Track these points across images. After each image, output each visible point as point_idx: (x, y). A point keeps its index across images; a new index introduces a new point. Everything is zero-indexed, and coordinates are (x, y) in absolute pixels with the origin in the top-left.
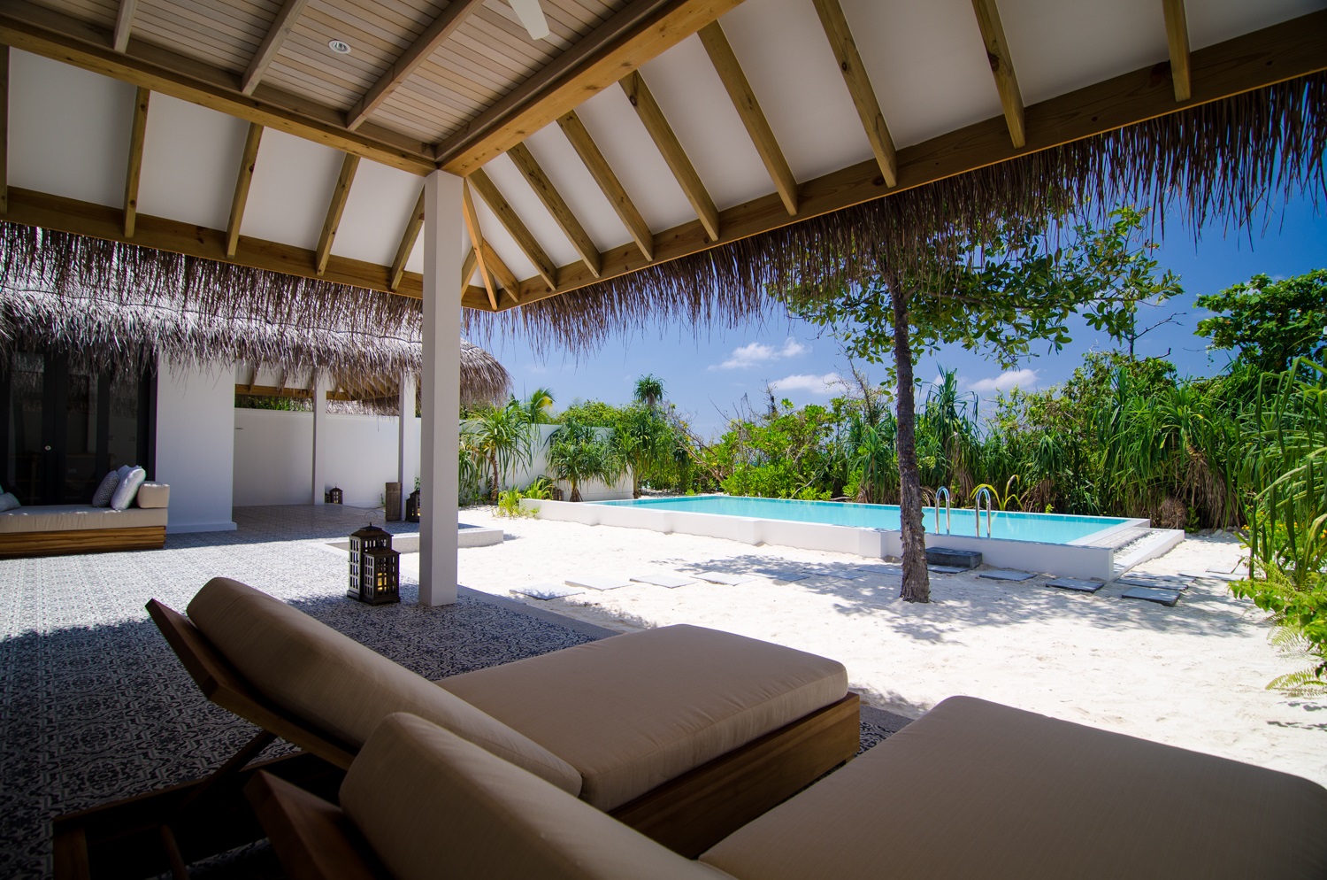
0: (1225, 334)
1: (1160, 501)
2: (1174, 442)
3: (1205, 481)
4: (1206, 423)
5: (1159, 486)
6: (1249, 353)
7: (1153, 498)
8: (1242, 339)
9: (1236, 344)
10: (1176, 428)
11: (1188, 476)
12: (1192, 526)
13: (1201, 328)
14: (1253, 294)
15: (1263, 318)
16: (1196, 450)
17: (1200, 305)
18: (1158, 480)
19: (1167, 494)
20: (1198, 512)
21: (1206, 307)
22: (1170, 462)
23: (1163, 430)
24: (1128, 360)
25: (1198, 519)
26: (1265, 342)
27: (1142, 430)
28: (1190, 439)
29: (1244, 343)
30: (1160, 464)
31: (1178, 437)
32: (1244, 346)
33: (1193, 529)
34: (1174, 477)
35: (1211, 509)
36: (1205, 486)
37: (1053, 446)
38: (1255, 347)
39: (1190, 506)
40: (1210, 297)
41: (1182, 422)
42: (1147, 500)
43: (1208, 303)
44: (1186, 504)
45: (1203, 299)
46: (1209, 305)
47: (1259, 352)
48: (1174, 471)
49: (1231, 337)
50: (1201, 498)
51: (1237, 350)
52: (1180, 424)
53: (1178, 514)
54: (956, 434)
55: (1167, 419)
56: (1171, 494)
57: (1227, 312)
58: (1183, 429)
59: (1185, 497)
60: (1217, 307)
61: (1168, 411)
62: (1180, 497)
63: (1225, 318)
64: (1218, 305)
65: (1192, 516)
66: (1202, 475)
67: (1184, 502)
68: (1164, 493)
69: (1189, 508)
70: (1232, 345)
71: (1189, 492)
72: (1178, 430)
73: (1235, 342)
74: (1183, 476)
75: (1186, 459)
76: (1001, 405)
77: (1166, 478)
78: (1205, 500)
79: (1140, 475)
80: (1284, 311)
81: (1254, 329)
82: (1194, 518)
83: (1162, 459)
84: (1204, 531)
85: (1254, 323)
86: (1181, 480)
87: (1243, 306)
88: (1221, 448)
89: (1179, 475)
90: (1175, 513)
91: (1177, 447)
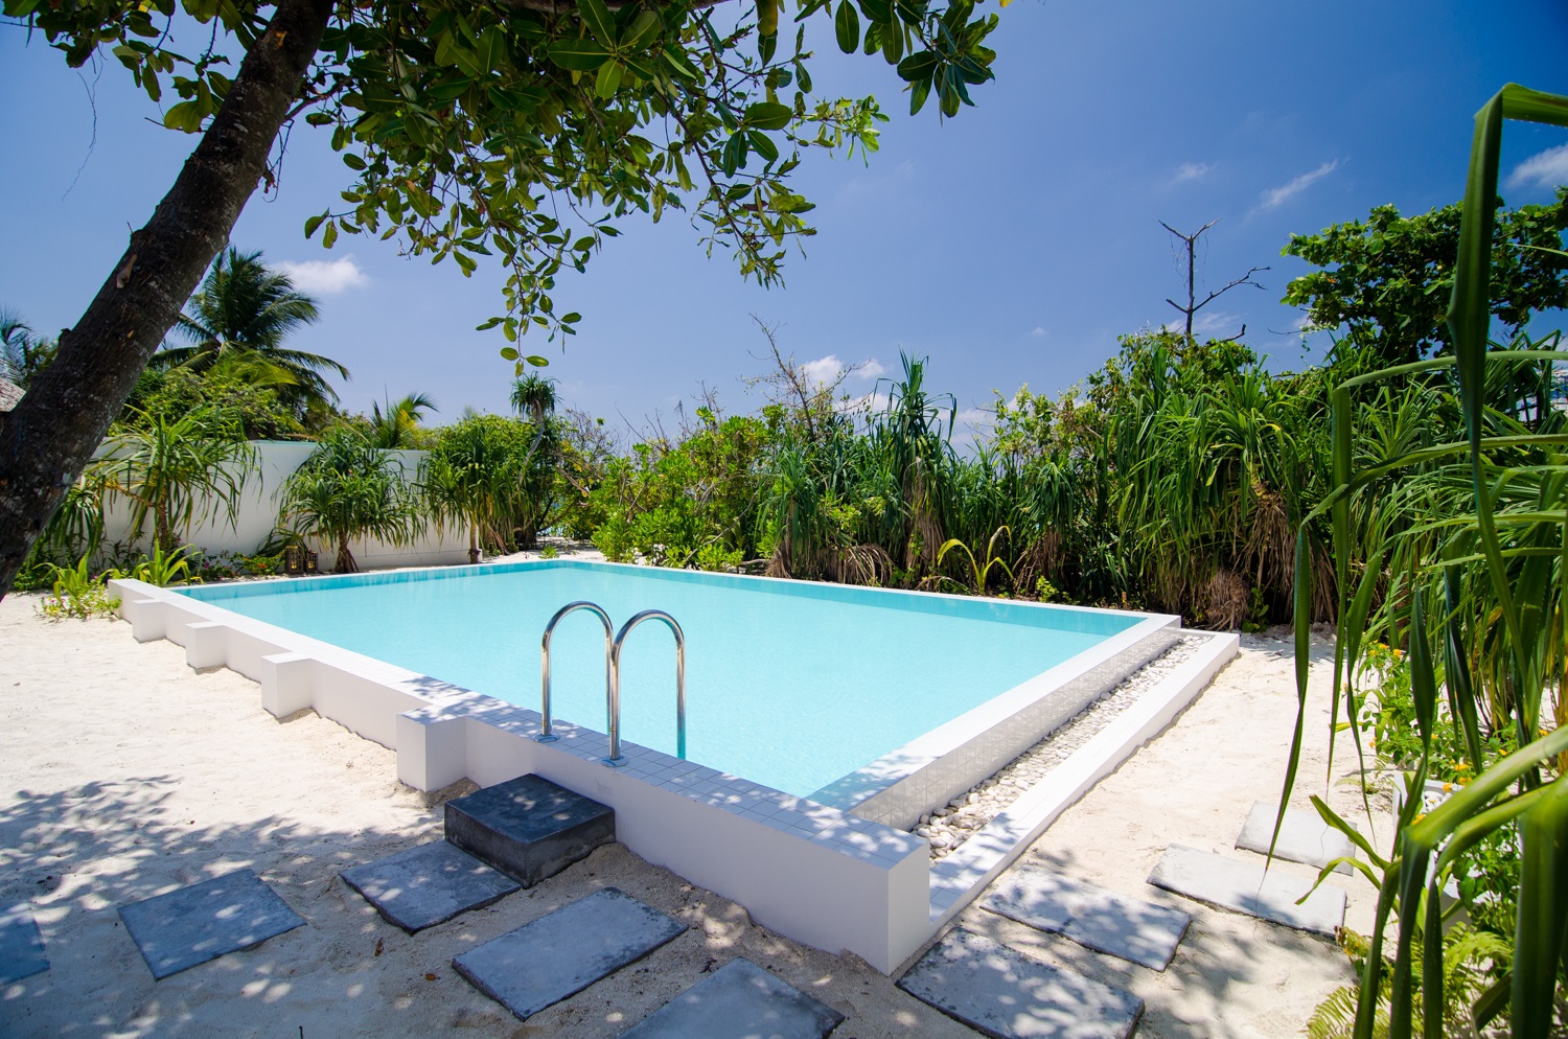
0: (1328, 301)
1: (1209, 575)
2: (1231, 471)
3: (1280, 543)
4: (1286, 440)
5: (1208, 550)
6: (1361, 335)
7: (1198, 568)
8: (1353, 312)
9: (1343, 320)
10: (1237, 449)
11: (1254, 534)
12: (1256, 620)
13: (1292, 291)
14: (1371, 239)
15: (1387, 275)
16: (1269, 489)
17: (1294, 252)
18: (1205, 539)
19: (1219, 564)
20: (1268, 597)
21: (1302, 256)
22: (1226, 510)
23: (1216, 453)
24: (1183, 342)
25: (1266, 608)
26: (1387, 317)
27: (1182, 453)
28: (1260, 469)
29: (1355, 319)
30: (1208, 513)
31: (1238, 466)
32: (1355, 323)
33: (1257, 626)
34: (1232, 534)
35: (1288, 591)
36: (1280, 551)
37: (1062, 480)
38: (1371, 326)
39: (1255, 585)
40: (1309, 240)
41: (1246, 437)
42: (1190, 572)
43: (1304, 248)
44: (1249, 582)
45: (1297, 242)
46: (1305, 253)
47: (1377, 330)
48: (1232, 525)
49: (1336, 307)
50: (1273, 573)
51: (1343, 330)
52: (1243, 444)
53: (1235, 599)
54: (919, 460)
55: (1223, 435)
56: (1227, 564)
57: (1333, 266)
58: (1246, 453)
59: (1246, 570)
60: (1318, 255)
61: (1224, 419)
62: (1240, 568)
63: (1328, 274)
64: (1320, 252)
65: (1257, 602)
66: (1276, 533)
67: (1245, 578)
68: (1215, 562)
69: (1253, 590)
70: (1335, 321)
71: (1255, 558)
72: (1239, 453)
73: (1341, 316)
74: (1246, 533)
75: (1251, 505)
76: (1001, 416)
77: (1218, 536)
78: (1280, 574)
79: (1178, 531)
80: (1418, 263)
81: (1370, 295)
82: (1261, 607)
83: (1211, 503)
84: (1275, 629)
85: (1372, 284)
86: (1244, 540)
87: (1356, 255)
88: (1311, 484)
89: (1241, 530)
90: (1230, 598)
91: (1236, 483)
